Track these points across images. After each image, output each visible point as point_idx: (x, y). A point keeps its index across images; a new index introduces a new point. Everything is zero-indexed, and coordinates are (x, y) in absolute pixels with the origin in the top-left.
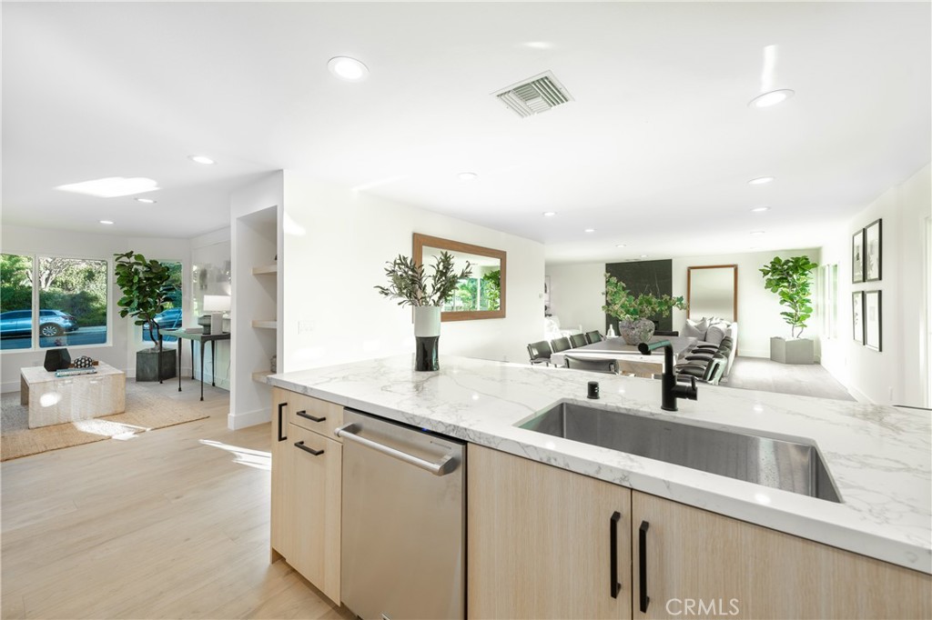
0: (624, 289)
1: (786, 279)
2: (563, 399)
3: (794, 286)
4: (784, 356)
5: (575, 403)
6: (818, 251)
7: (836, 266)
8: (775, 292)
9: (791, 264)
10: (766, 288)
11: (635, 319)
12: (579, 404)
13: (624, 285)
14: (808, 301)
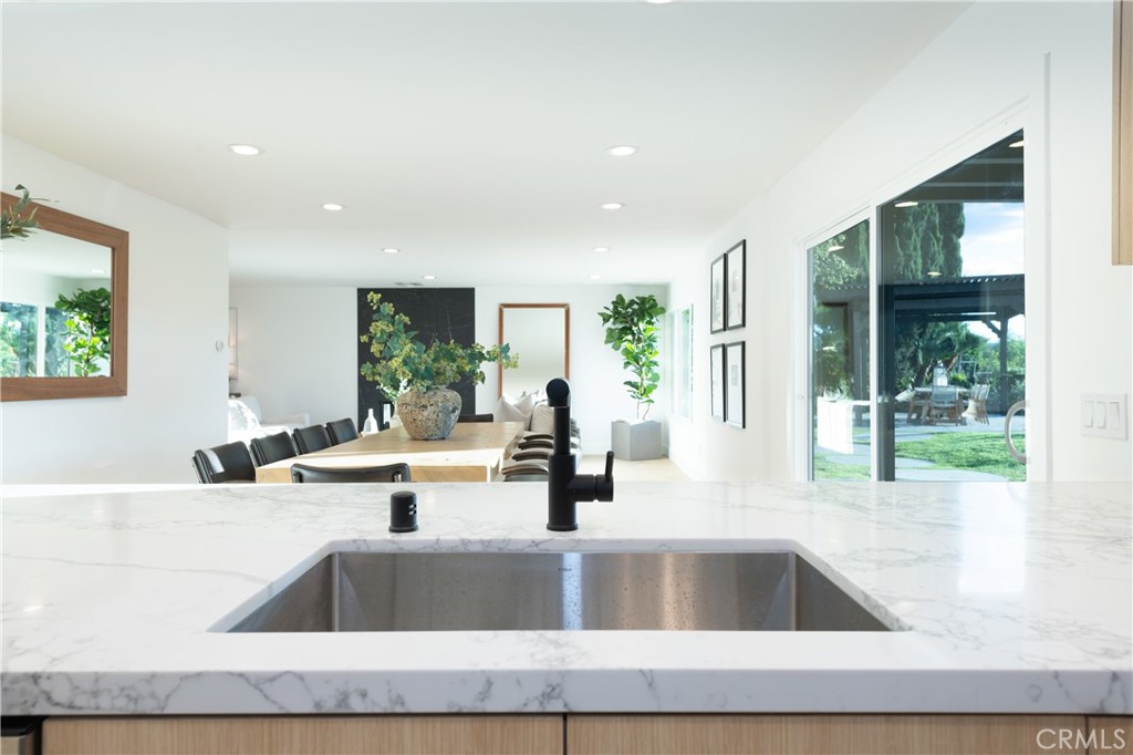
0: (407, 329)
1: (630, 329)
2: (332, 544)
3: (639, 340)
4: (628, 449)
5: (364, 549)
6: (665, 288)
7: (688, 312)
8: (617, 349)
9: (636, 307)
10: (606, 342)
11: (428, 388)
12: (374, 549)
13: (407, 319)
14: (655, 364)
